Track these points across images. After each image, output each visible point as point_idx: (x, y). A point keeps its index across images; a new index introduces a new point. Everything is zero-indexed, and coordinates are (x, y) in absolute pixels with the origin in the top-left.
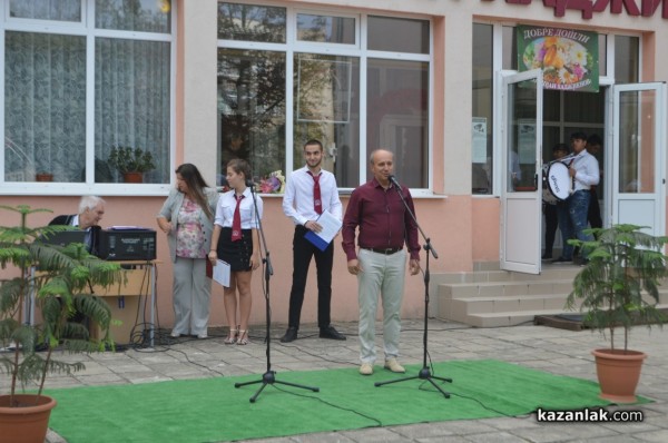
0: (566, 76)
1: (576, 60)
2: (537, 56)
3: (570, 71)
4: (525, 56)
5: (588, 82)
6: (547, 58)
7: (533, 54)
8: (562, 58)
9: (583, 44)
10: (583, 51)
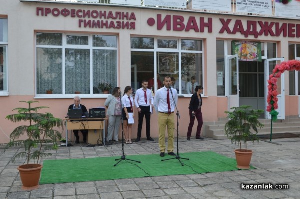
0: (250, 57)
1: (254, 52)
2: (240, 51)
3: (251, 55)
4: (235, 51)
5: (258, 58)
6: (243, 51)
7: (238, 50)
8: (248, 51)
9: (256, 46)
10: (256, 48)
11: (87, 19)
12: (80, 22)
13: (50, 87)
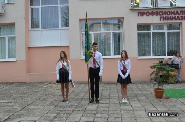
11: (164, 16)
12: (161, 18)
13: (144, 52)
